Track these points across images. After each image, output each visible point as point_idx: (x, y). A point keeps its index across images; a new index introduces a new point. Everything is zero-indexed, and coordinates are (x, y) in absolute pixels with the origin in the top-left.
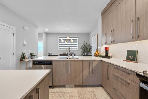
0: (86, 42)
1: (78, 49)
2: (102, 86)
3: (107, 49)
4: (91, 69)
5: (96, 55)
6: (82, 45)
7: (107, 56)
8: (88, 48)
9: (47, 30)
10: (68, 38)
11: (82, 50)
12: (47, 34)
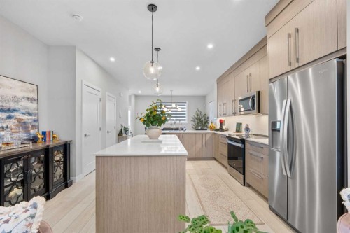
0: (200, 109)
1: (186, 121)
2: (216, 160)
3: (222, 122)
4: (204, 142)
5: (212, 129)
6: (193, 114)
7: (221, 129)
8: (203, 119)
9: (140, 92)
10: (174, 105)
11: (193, 123)
12: (136, 96)
